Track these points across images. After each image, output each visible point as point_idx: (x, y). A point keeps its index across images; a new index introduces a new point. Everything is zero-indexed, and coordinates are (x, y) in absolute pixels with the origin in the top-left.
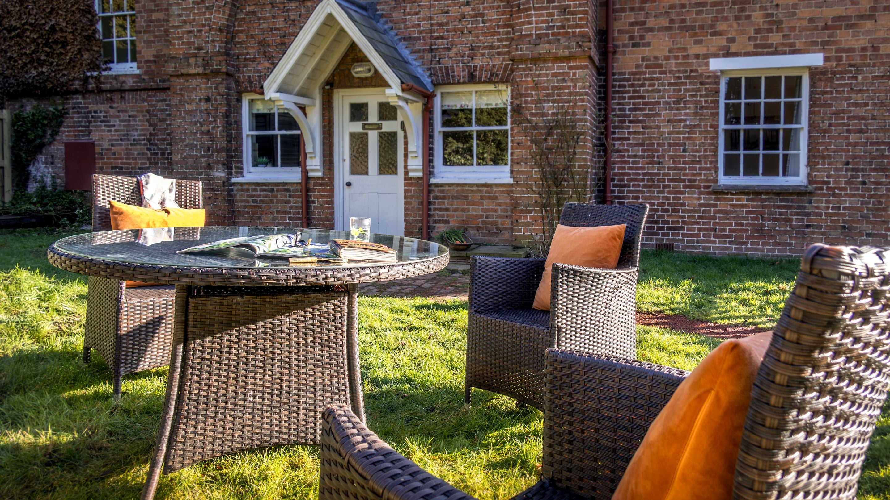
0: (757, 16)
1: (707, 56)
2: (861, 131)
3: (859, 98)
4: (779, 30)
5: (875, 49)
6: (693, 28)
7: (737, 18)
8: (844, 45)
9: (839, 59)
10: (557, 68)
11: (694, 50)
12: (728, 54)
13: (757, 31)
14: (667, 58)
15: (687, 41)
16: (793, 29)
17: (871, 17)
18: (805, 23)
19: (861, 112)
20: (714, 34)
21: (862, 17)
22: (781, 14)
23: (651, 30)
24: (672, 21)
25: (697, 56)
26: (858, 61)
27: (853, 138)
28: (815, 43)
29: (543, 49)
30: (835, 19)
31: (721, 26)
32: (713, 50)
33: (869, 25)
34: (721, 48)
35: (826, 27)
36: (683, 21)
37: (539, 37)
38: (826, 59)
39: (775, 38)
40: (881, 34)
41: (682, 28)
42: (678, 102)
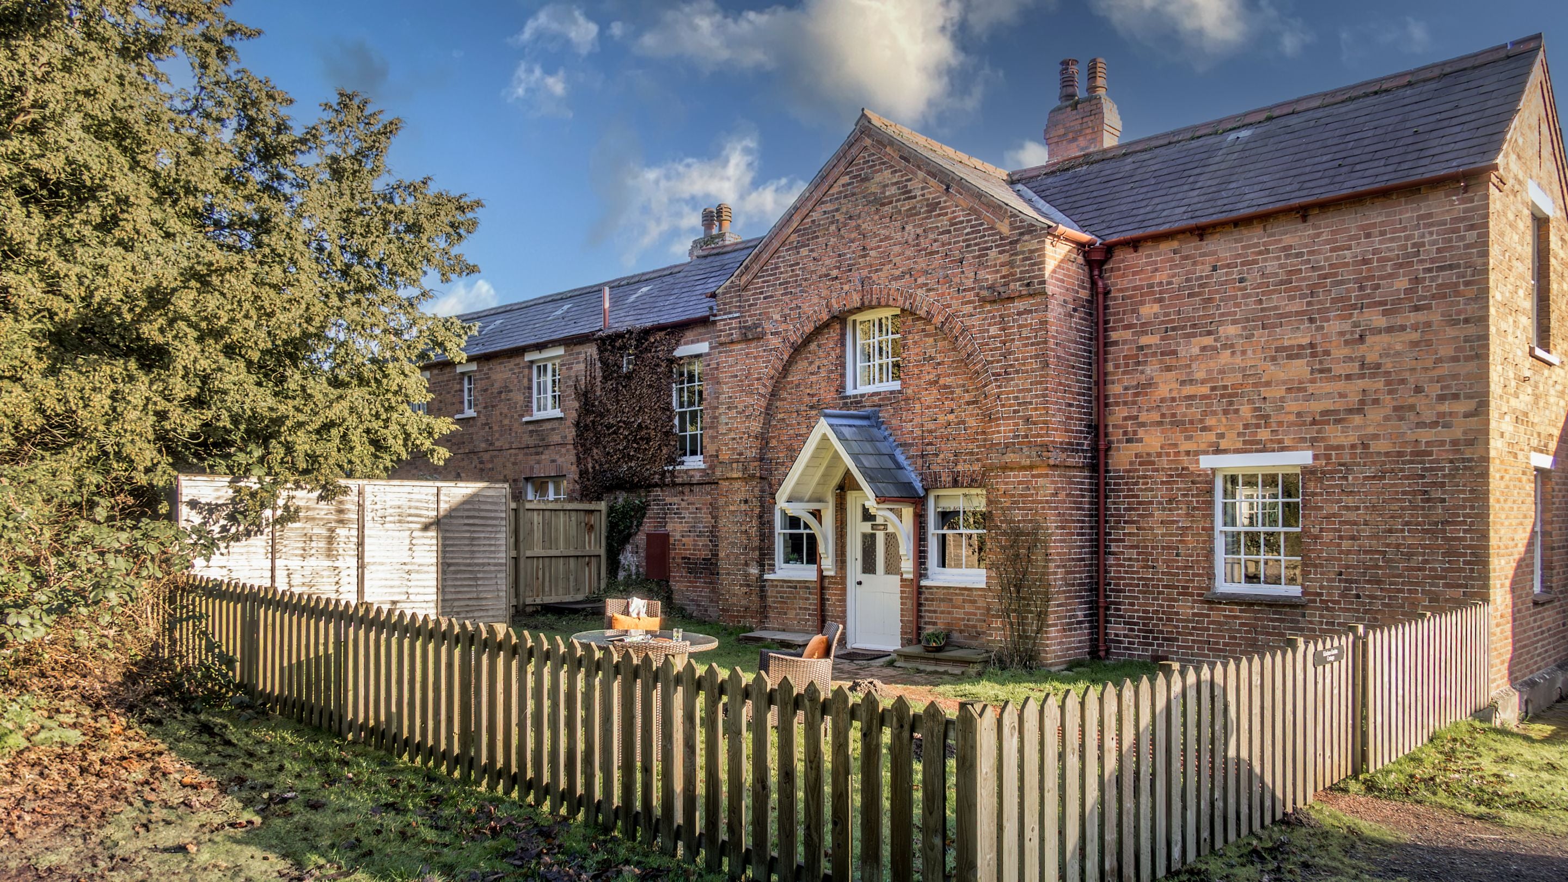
0: (1245, 411)
1: (1197, 453)
2: (1353, 538)
3: (1350, 501)
4: (1267, 425)
5: (1365, 446)
6: (1183, 423)
7: (1226, 412)
8: (1333, 442)
9: (1328, 457)
10: (1022, 475)
11: (1185, 446)
12: (1218, 451)
13: (1246, 426)
14: (1159, 455)
15: (1177, 436)
16: (1280, 424)
17: (1360, 411)
18: (1293, 418)
19: (1352, 516)
20: (1204, 429)
21: (1350, 411)
22: (1268, 408)
23: (1143, 425)
24: (1163, 415)
25: (1188, 453)
26: (1347, 459)
27: (1346, 544)
28: (1303, 440)
29: (1010, 458)
30: (1325, 413)
31: (1210, 421)
32: (1203, 447)
33: (1357, 419)
34: (1211, 444)
35: (1314, 422)
36: (1174, 415)
37: (1007, 446)
38: (1316, 457)
39: (1264, 434)
40: (1371, 430)
41: (1172, 423)
42: (1170, 502)
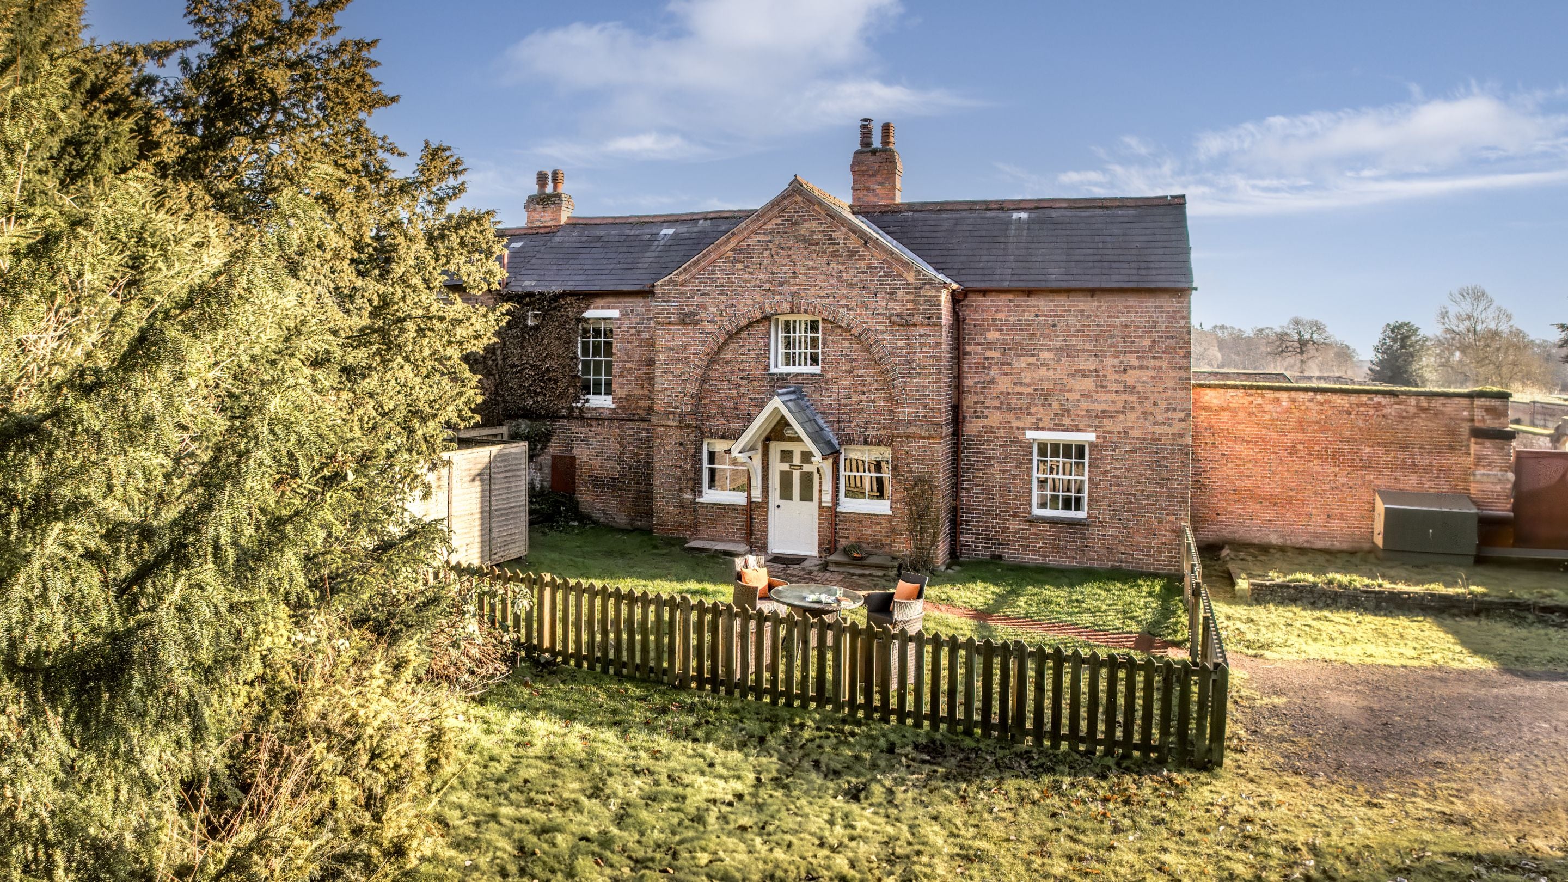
0: (1055, 405)
1: (1024, 429)
2: (1118, 486)
3: (1116, 464)
4: (1069, 415)
5: (1126, 433)
6: (1015, 409)
7: (1043, 405)
8: (1108, 429)
9: (1105, 438)
10: (921, 443)
11: (1015, 424)
12: (1037, 429)
13: (1056, 415)
14: (999, 428)
15: (1011, 417)
16: (1077, 416)
17: (1123, 412)
18: (1084, 413)
19: (1117, 473)
20: (1028, 414)
21: (1118, 412)
22: (1069, 405)
23: (988, 408)
24: (1002, 403)
25: (1018, 428)
26: (1115, 440)
27: (1114, 489)
28: (1090, 426)
29: (912, 430)
30: (1103, 412)
31: (1033, 410)
32: (1028, 425)
33: (1122, 417)
34: (1033, 424)
35: (1097, 416)
36: (1009, 404)
37: (910, 422)
38: (1098, 437)
39: (1066, 421)
40: (1129, 424)
41: (1008, 409)
42: (1005, 458)
